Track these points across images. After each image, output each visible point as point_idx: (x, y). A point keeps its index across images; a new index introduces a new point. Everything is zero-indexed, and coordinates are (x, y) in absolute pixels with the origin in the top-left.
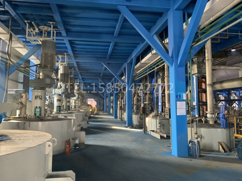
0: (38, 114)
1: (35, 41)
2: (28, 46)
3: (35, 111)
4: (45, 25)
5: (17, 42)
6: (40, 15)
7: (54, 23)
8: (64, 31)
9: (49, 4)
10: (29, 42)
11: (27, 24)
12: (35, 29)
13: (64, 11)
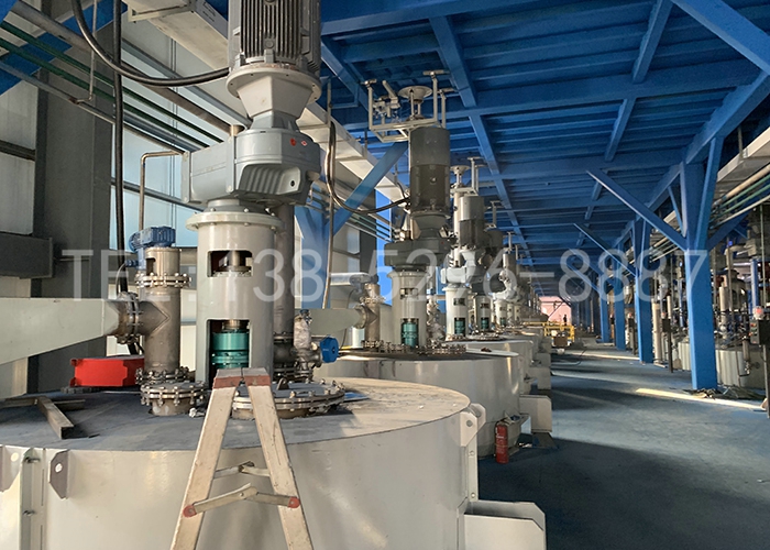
0: (410, 341)
1: (389, 133)
2: (371, 150)
3: (402, 332)
4: (416, 83)
5: (346, 143)
6: (402, 58)
7: (442, 72)
8: (469, 89)
9: (427, 21)
10: (375, 140)
11: (370, 90)
12: (389, 100)
13: (467, 30)
